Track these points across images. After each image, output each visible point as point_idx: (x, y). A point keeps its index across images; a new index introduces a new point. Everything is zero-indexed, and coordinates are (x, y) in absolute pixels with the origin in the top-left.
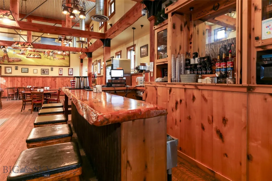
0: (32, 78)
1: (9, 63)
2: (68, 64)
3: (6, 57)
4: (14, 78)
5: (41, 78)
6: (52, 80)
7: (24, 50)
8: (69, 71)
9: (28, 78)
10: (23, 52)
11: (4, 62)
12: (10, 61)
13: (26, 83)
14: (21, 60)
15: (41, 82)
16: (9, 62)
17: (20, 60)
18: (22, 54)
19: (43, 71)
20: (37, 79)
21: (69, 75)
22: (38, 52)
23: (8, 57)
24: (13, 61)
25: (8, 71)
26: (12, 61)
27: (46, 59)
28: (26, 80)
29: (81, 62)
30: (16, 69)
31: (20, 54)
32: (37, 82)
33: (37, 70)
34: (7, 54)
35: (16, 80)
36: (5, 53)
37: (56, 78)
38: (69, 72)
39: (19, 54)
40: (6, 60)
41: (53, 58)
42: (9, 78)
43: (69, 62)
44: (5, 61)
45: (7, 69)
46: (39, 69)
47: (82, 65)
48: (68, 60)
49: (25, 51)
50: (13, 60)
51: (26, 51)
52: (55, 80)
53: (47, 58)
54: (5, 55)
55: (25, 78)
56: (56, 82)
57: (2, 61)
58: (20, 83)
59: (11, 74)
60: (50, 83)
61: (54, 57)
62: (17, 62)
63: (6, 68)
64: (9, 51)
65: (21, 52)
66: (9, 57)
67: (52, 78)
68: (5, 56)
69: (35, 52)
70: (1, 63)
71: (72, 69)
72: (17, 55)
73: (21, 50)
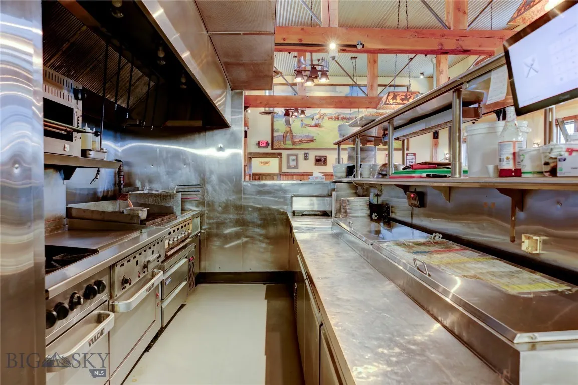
1: (294, 147)
3: (288, 134)
4: (303, 177)
7: (320, 118)
9: (327, 177)
10: (317, 122)
11: (285, 144)
12: (295, 142)
14: (314, 138)
16: (294, 143)
17: (311, 139)
18: (316, 126)
22: (345, 119)
23: (292, 134)
24: (301, 142)
25: (293, 164)
26: (298, 142)
29: (434, 138)
30: (306, 158)
31: (313, 127)
34: (290, 128)
36: (287, 126)
39: (311, 127)
44: (287, 142)
45: (291, 158)
47: (436, 145)
49: (321, 120)
51: (323, 119)
54: (288, 129)
57: (282, 143)
59: (298, 168)
62: (306, 143)
63: (288, 156)
64: (294, 121)
65: (313, 123)
66: (294, 135)
68: (287, 132)
69: (339, 119)
70: (281, 147)
71: (413, 155)
72: (308, 128)
73: (313, 119)
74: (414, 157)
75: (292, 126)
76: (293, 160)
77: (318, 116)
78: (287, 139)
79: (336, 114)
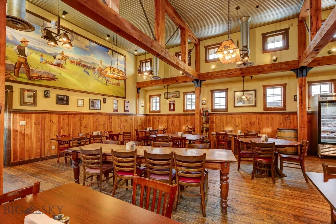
0: (77, 116)
1: (30, 82)
2: (124, 93)
3: (22, 66)
4: (43, 115)
5: (91, 117)
6: (107, 120)
7: (62, 59)
8: (125, 105)
9: (70, 116)
10: (59, 62)
11: (18, 76)
12: (32, 77)
13: (68, 125)
14: (56, 77)
15: (92, 124)
16: (30, 78)
17: (53, 78)
18: (58, 65)
19: (92, 103)
20: (85, 117)
21: (125, 111)
22: (85, 66)
23: (28, 67)
24: (40, 78)
25: (28, 100)
26: (37, 77)
27: (96, 81)
28: (66, 121)
29: (138, 93)
30: (46, 95)
31: (54, 65)
32: (86, 123)
33: (83, 100)
34: (26, 59)
35: (47, 120)
36: (20, 56)
37: (111, 116)
38: (125, 107)
39: (52, 64)
40: (23, 73)
41: (106, 82)
42: (33, 115)
43: (124, 90)
44: (20, 75)
46: (87, 98)
47: (138, 97)
48: (124, 87)
49: (63, 61)
50: (39, 76)
51: (65, 60)
52: (111, 119)
53: (98, 80)
54: (22, 60)
55: (66, 116)
56: (111, 122)
57: (13, 74)
58: (55, 126)
59: (36, 106)
60: (103, 126)
61: (107, 80)
62: (47, 80)
63: (23, 91)
64: (31, 53)
65: (55, 62)
66: (31, 68)
67: (107, 116)
68: (20, 63)
69: (80, 65)
70: (11, 79)
71: (128, 102)
72: (48, 65)
73: (55, 57)
74: (128, 103)
75: (28, 58)
76: (30, 97)
77: (60, 57)
78: (20, 71)
79: (78, 59)
